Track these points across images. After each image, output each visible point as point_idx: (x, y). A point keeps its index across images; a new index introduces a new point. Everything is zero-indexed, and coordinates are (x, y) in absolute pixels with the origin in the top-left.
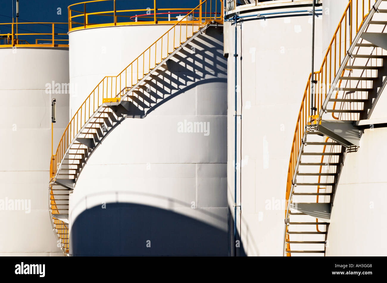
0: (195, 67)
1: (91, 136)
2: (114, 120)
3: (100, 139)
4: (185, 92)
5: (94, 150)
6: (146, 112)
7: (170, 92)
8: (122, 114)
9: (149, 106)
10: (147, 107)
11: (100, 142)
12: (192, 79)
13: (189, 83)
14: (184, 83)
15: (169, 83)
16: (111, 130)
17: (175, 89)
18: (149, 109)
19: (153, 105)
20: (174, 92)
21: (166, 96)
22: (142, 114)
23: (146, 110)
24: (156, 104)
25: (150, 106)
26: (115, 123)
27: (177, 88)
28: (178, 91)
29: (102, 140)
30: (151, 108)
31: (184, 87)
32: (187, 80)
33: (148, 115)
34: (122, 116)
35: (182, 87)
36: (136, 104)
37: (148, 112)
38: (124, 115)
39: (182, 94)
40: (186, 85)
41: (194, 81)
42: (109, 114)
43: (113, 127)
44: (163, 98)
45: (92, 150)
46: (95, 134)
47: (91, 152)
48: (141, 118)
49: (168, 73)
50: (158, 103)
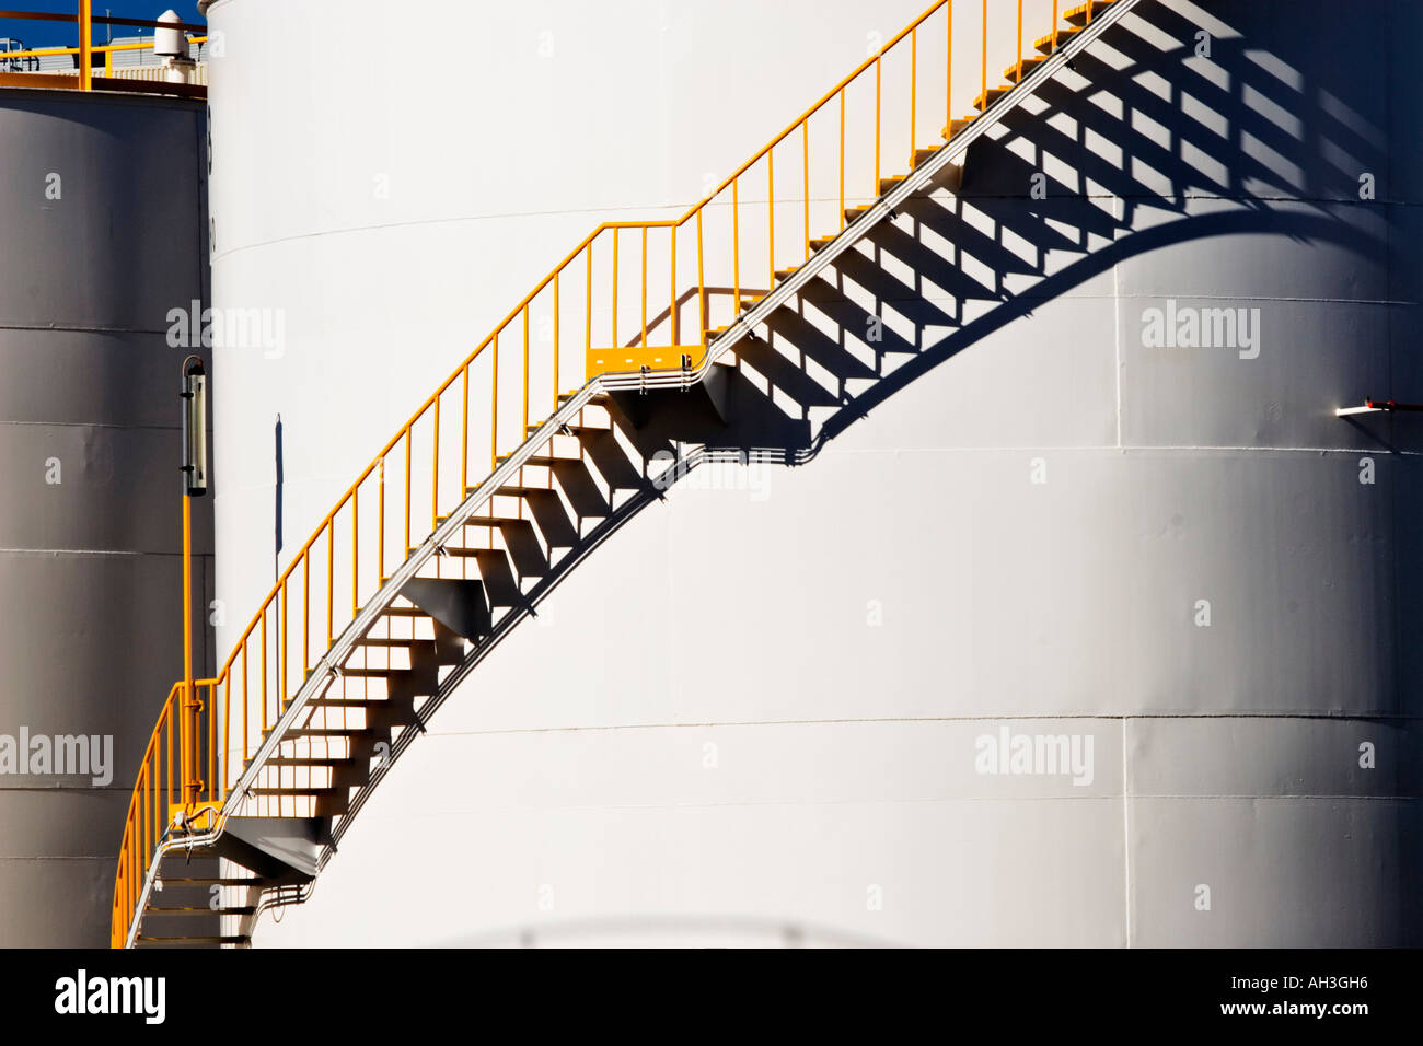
0: (1089, 166)
1: (473, 570)
2: (620, 473)
3: (528, 584)
4: (1034, 312)
5: (480, 649)
6: (816, 430)
7: (953, 314)
8: (673, 443)
9: (836, 393)
10: (823, 398)
11: (524, 605)
12: (1071, 233)
13: (1058, 261)
14: (1033, 261)
15: (951, 260)
16: (598, 535)
17: (980, 292)
18: (831, 411)
19: (857, 387)
20: (975, 309)
21: (934, 335)
22: (792, 442)
23: (819, 416)
24: (876, 381)
25: (843, 394)
26: (623, 496)
27: (992, 287)
28: (998, 304)
29: (537, 591)
30: (846, 402)
31: (1030, 281)
32: (1047, 241)
33: (829, 444)
34: (675, 453)
35: (1017, 284)
36: (760, 381)
37: (832, 429)
38: (686, 449)
39: (1022, 319)
40: (1039, 270)
41: (1082, 247)
42: (592, 439)
43: (614, 519)
44: (916, 348)
45: (468, 646)
46: (490, 558)
47: (463, 664)
48: (790, 460)
49: (945, 199)
50: (884, 374)
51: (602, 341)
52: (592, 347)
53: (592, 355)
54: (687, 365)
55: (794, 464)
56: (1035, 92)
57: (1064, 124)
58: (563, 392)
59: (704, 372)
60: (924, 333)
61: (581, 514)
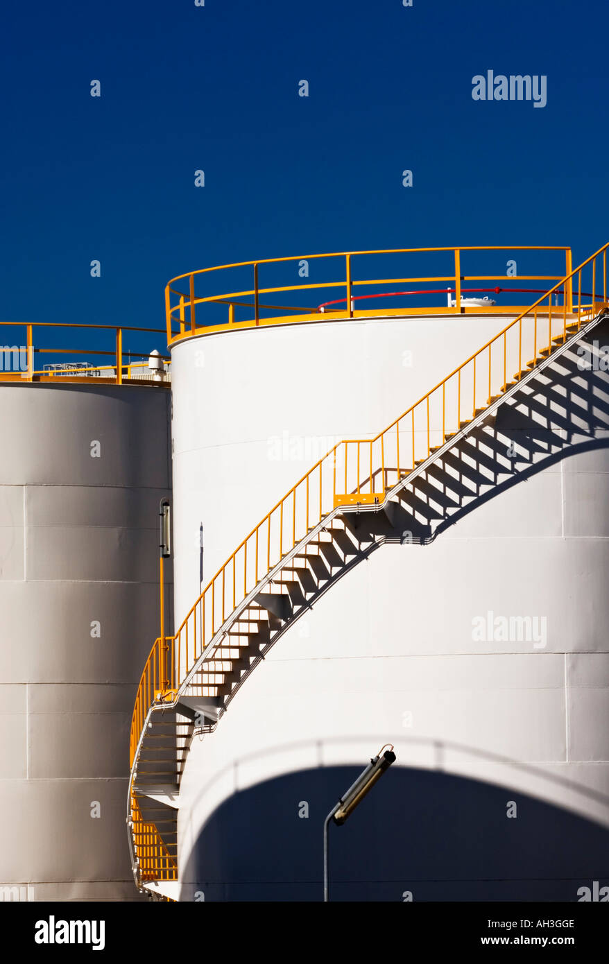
0: (552, 416)
1: (285, 590)
2: (348, 548)
3: (309, 596)
4: (528, 479)
5: (288, 624)
6: (433, 529)
7: (493, 480)
8: (372, 535)
9: (442, 514)
10: (437, 516)
11: (307, 605)
12: (544, 445)
13: (538, 457)
14: (527, 457)
15: (492, 457)
16: (339, 575)
17: (505, 470)
18: (441, 521)
19: (451, 511)
20: (502, 478)
21: (485, 489)
22: (423, 535)
23: (435, 524)
24: (459, 509)
25: (445, 514)
26: (350, 558)
27: (510, 468)
28: (512, 475)
29: (313, 599)
30: (446, 518)
31: (526, 466)
32: (534, 449)
33: (439, 536)
34: (373, 540)
35: (521, 467)
36: (409, 509)
37: (441, 529)
38: (378, 538)
39: (523, 482)
40: (530, 461)
41: (549, 451)
42: (336, 533)
43: (346, 568)
44: (477, 494)
45: (283, 623)
46: (292, 585)
47: (281, 630)
48: (422, 543)
49: (489, 431)
50: (463, 505)
51: (340, 491)
52: (336, 494)
53: (336, 497)
54: (377, 502)
55: (424, 544)
56: (527, 384)
57: (541, 399)
58: (323, 513)
59: (384, 505)
60: (480, 488)
61: (332, 566)
